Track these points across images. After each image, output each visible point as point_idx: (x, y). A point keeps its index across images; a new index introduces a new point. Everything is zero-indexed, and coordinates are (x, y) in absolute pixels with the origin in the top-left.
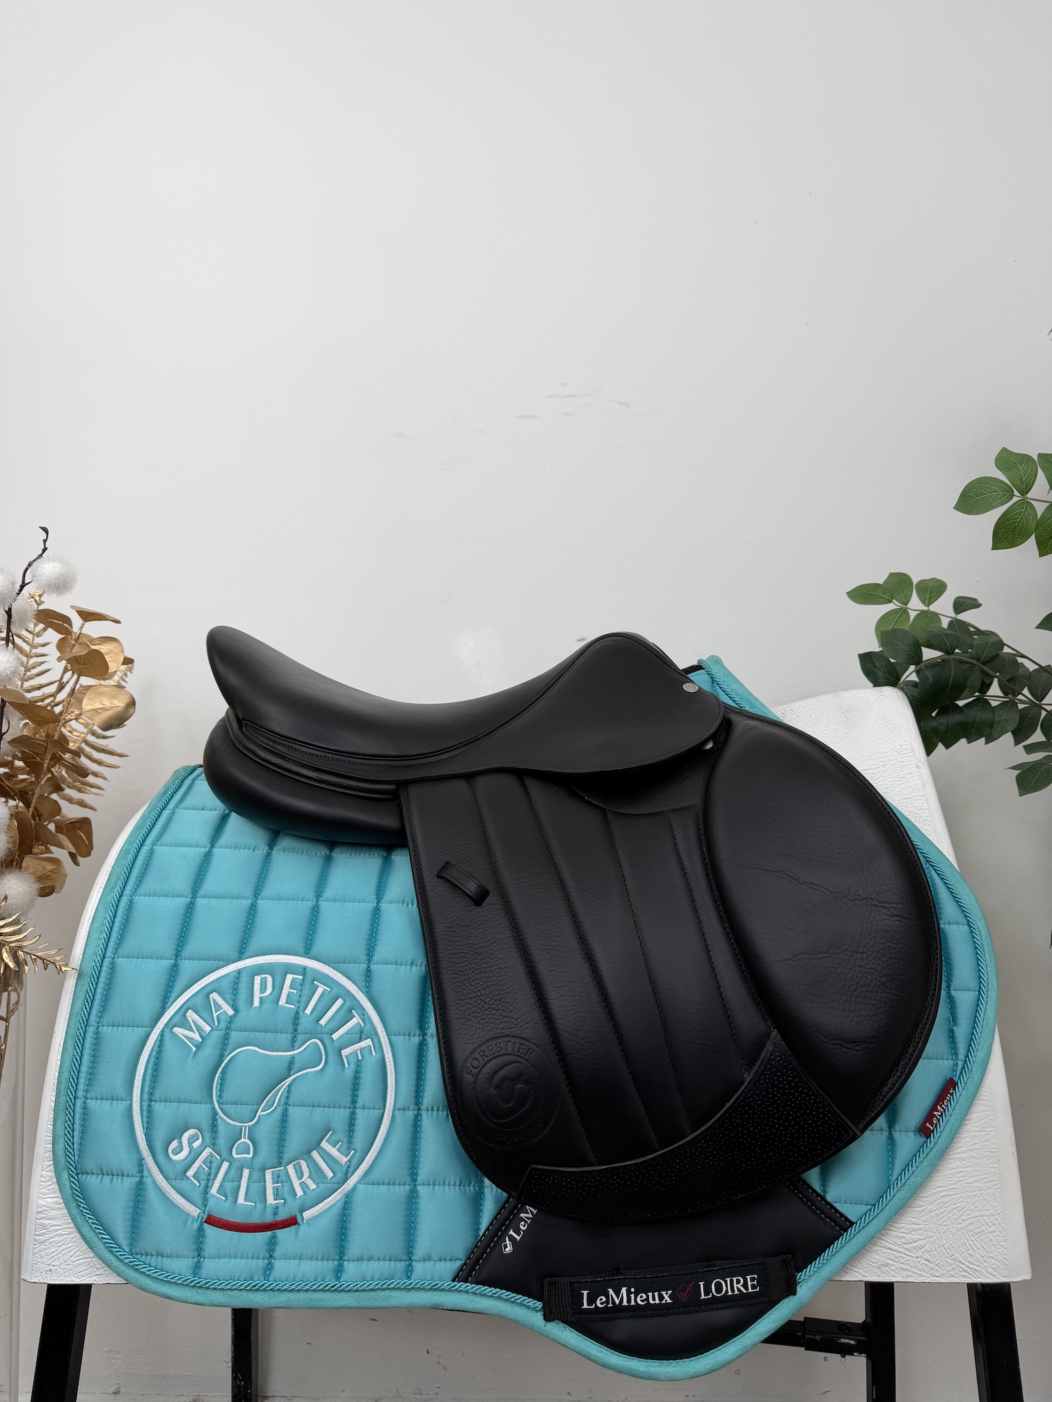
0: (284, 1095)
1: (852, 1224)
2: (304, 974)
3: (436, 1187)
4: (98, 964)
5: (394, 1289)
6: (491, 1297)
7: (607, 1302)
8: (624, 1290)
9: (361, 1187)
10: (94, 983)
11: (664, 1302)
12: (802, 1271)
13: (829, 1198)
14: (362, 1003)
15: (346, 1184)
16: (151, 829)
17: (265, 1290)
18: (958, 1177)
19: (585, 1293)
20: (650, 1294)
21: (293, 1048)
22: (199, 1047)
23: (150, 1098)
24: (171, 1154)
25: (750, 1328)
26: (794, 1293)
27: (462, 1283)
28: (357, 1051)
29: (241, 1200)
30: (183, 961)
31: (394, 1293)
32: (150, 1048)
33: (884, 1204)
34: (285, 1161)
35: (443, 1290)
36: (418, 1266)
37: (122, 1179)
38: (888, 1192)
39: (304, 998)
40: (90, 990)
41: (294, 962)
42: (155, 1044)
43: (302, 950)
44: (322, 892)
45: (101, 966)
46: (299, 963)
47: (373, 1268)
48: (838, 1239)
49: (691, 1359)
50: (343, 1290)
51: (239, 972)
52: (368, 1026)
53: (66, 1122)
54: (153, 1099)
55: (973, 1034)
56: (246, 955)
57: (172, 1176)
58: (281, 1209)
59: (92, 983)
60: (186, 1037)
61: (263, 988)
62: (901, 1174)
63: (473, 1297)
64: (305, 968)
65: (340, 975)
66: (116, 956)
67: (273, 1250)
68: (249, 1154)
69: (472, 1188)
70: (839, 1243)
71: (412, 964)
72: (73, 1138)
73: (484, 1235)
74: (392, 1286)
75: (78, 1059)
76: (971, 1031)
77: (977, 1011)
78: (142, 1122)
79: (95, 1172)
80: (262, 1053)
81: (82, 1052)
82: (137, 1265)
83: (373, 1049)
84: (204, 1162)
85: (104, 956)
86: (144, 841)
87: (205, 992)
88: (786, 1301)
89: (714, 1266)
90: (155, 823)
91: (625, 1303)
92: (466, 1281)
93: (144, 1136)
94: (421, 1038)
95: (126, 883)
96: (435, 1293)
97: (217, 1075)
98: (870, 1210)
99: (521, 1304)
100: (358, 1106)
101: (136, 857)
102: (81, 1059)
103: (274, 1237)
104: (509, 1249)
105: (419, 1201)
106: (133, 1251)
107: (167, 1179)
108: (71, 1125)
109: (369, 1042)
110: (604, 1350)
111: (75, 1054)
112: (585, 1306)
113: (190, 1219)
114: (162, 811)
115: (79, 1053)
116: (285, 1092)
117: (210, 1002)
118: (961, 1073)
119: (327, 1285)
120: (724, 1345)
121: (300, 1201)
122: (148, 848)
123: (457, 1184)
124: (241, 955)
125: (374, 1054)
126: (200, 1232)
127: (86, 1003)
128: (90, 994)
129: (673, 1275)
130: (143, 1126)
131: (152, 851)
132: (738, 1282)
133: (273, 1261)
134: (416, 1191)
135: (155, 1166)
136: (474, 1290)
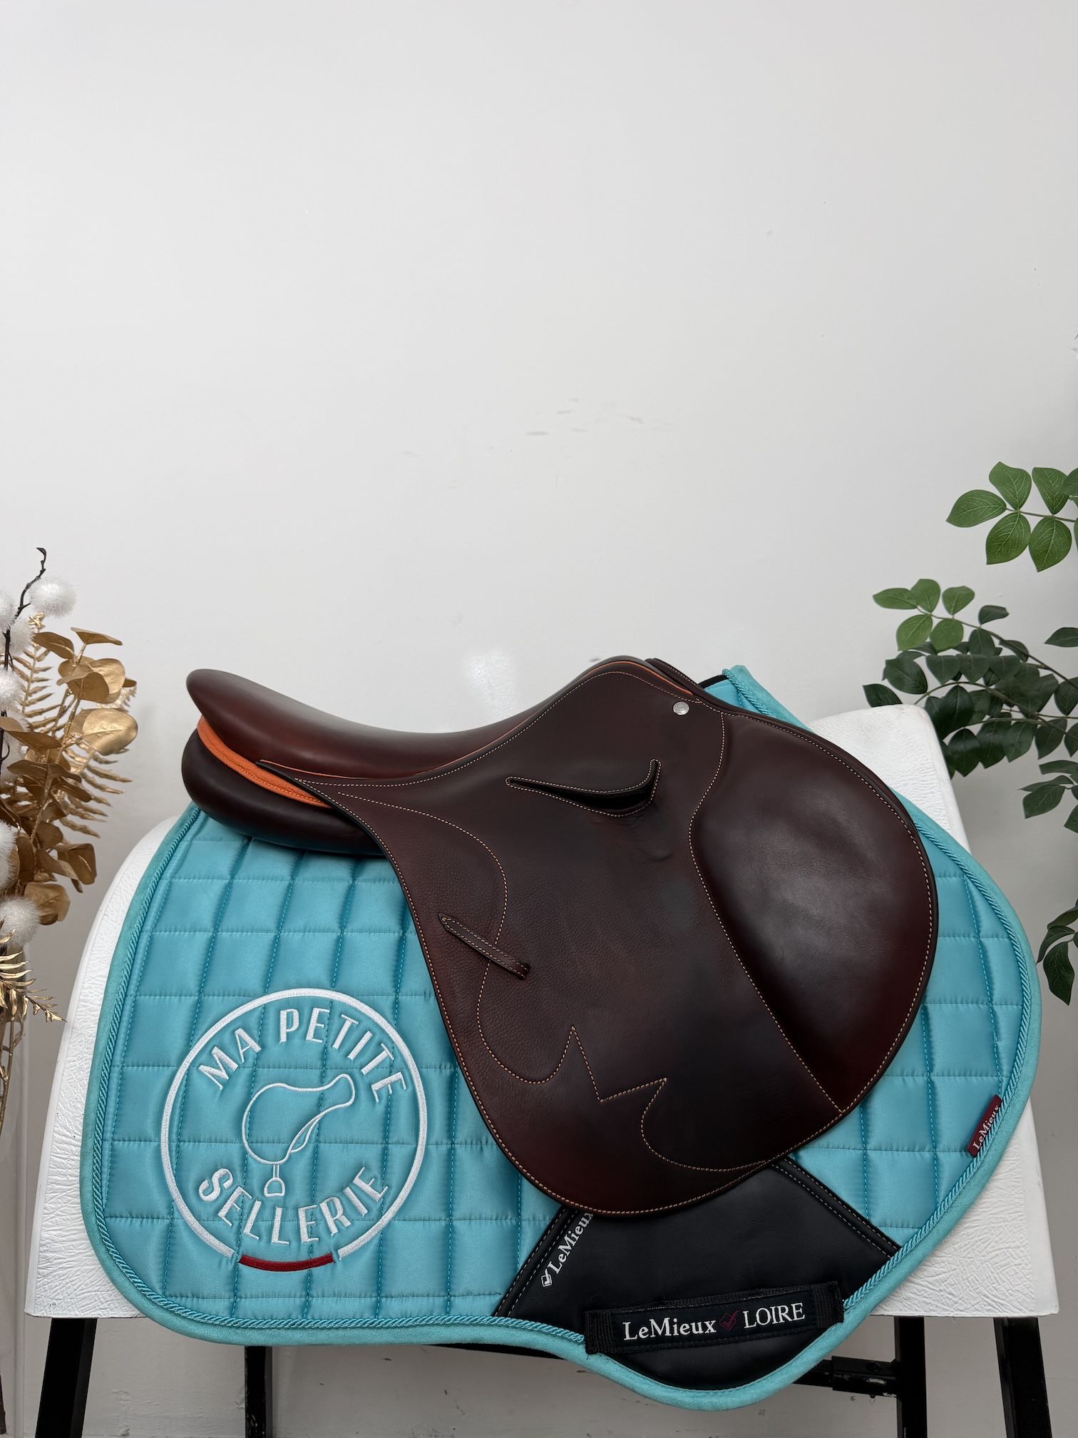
0: (315, 1132)
1: (899, 1248)
2: (331, 1008)
3: (473, 1222)
4: (120, 1003)
5: (433, 1325)
6: (532, 1330)
7: (650, 1332)
8: (666, 1321)
9: (398, 1224)
10: (117, 1022)
11: (707, 1332)
12: (849, 1297)
13: (875, 1222)
14: (390, 1035)
15: (381, 1220)
16: (169, 861)
17: (303, 1328)
19: (627, 1324)
20: (693, 1324)
21: (322, 1083)
22: (225, 1084)
23: (178, 1139)
24: (201, 1195)
25: (797, 1357)
26: (842, 1321)
27: (502, 1318)
28: (387, 1085)
29: (275, 1239)
30: (207, 997)
31: (433, 1329)
32: (177, 1088)
33: (931, 1227)
34: (318, 1200)
35: (482, 1325)
36: (457, 1302)
37: (152, 1222)
38: (935, 1214)
39: (333, 1033)
40: (114, 1029)
41: (320, 995)
42: (181, 1083)
43: (328, 984)
44: (347, 923)
45: (123, 1005)
46: (326, 996)
47: (412, 1306)
48: (885, 1263)
49: (737, 1388)
50: (381, 1327)
51: (265, 1007)
52: (399, 1059)
53: (94, 1164)
54: (181, 1139)
56: (270, 989)
57: (204, 1216)
58: (316, 1246)
59: (115, 1023)
60: (212, 1075)
61: (290, 1023)
62: (947, 1196)
63: (513, 1332)
64: (332, 1002)
65: (367, 1007)
66: (138, 994)
67: (309, 1288)
68: (281, 1193)
69: (509, 1222)
70: (886, 1268)
72: (101, 1180)
73: (522, 1268)
74: (431, 1322)
75: (104, 1100)
78: (172, 1163)
79: (124, 1215)
80: (291, 1090)
81: (107, 1093)
82: (172, 1307)
83: (403, 1082)
84: (236, 1202)
85: (126, 994)
86: (162, 874)
87: (231, 1029)
88: (833, 1328)
89: (758, 1294)
90: (172, 855)
91: (668, 1333)
92: (506, 1316)
93: (173, 1177)
94: (453, 1070)
95: (145, 918)
96: (475, 1328)
97: (246, 1113)
99: (562, 1337)
100: (390, 1141)
101: (155, 890)
102: (106, 1099)
103: (310, 1275)
104: (548, 1282)
105: (455, 1236)
106: (167, 1294)
107: (199, 1220)
108: (99, 1168)
109: (399, 1075)
110: (648, 1382)
111: (101, 1095)
112: (628, 1338)
113: (225, 1260)
114: (179, 842)
115: (105, 1094)
116: (316, 1129)
117: (235, 1037)
119: (365, 1323)
120: (770, 1374)
121: (335, 1239)
122: (166, 881)
123: (494, 1218)
124: (266, 990)
125: (405, 1088)
126: (235, 1274)
127: (110, 1043)
128: (114, 1033)
129: (716, 1305)
130: (172, 1167)
131: (170, 884)
132: (783, 1310)
133: (310, 1299)
134: (452, 1226)
135: (186, 1207)
136: (514, 1324)
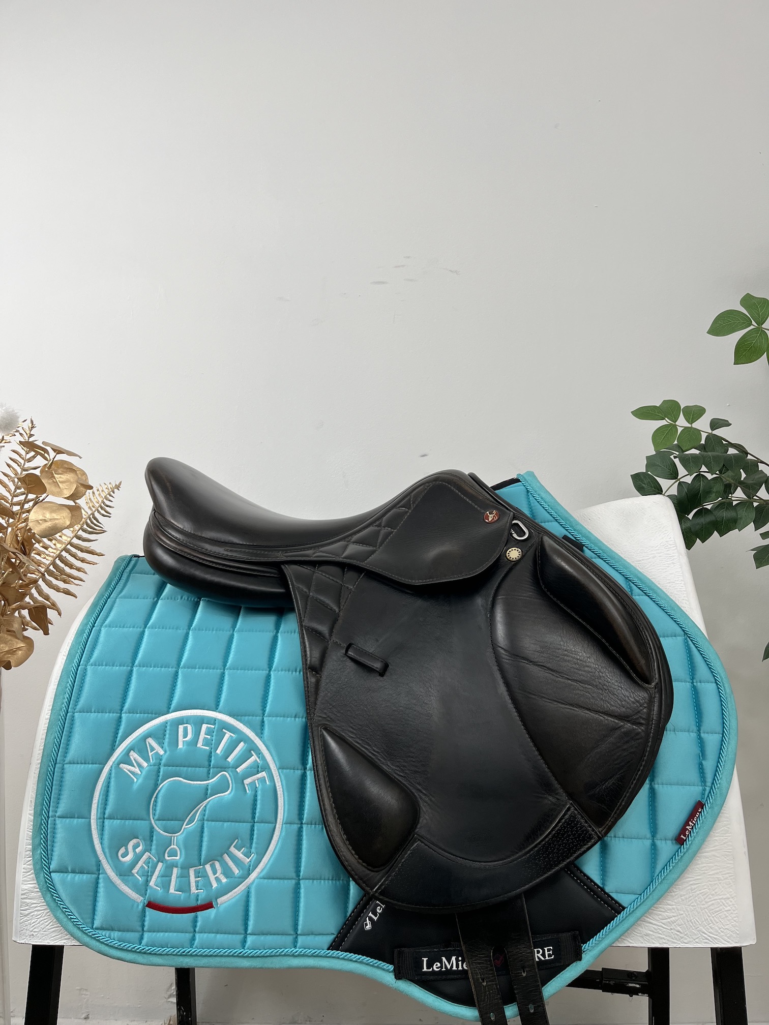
0: (202, 813)
2: (214, 724)
3: (315, 881)
7: (441, 967)
8: (454, 958)
9: (259, 881)
10: (61, 731)
14: (258, 745)
15: (248, 878)
16: (100, 613)
17: (192, 955)
18: (703, 871)
19: (425, 959)
21: (208, 779)
23: (103, 817)
24: (120, 857)
26: (580, 960)
29: (172, 890)
30: (126, 714)
31: (285, 959)
32: (103, 780)
33: (648, 894)
34: (203, 861)
35: (321, 956)
36: (301, 939)
39: (215, 742)
41: (207, 715)
42: (106, 776)
45: (65, 719)
46: (212, 716)
47: (268, 940)
48: (614, 919)
50: (247, 956)
51: (167, 722)
52: (263, 762)
53: (42, 834)
54: (105, 816)
55: (717, 766)
56: (171, 710)
57: (122, 873)
58: (201, 896)
60: (129, 771)
61: (185, 735)
62: (661, 872)
63: (343, 962)
64: (215, 719)
65: (241, 725)
67: (195, 927)
68: (177, 857)
70: (615, 923)
71: (295, 717)
72: (47, 846)
76: (716, 765)
77: (721, 749)
78: (98, 833)
79: (64, 871)
80: (185, 783)
81: (52, 783)
83: (267, 779)
84: (144, 863)
85: (67, 711)
87: (143, 737)
90: (102, 609)
91: (454, 968)
92: (337, 950)
93: (100, 845)
94: (302, 771)
95: (82, 655)
97: (153, 799)
98: (637, 898)
100: (256, 821)
101: (89, 635)
102: (52, 787)
105: (301, 891)
106: (94, 927)
107: (117, 875)
108: (46, 837)
109: (264, 774)
110: (440, 1000)
112: (425, 969)
113: (135, 906)
116: (203, 811)
117: (146, 745)
118: (708, 796)
121: (215, 890)
122: (97, 628)
124: (168, 710)
125: (268, 784)
126: (143, 914)
130: (98, 836)
131: (100, 631)
132: (538, 952)
133: (195, 934)
134: (299, 884)
135: (108, 865)
136: (343, 956)
